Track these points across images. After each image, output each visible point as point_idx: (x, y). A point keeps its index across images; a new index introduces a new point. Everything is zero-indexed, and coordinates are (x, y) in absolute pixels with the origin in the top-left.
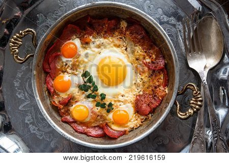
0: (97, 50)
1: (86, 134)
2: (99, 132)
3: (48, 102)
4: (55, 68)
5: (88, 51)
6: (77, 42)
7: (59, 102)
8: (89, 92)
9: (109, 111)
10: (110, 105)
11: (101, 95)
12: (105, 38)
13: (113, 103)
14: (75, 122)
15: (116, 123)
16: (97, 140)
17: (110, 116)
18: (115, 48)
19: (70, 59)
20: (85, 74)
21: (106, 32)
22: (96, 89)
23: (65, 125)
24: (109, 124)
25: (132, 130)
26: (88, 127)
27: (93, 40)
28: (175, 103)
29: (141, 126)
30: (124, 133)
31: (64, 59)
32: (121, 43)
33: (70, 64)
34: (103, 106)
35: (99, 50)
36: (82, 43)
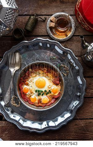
0: (32, 83)
1: (52, 103)
2: (54, 99)
3: (36, 107)
4: (28, 98)
5: (30, 85)
6: (25, 86)
7: (38, 104)
8: (41, 94)
9: (51, 93)
10: (49, 91)
11: (45, 91)
12: (30, 78)
13: (49, 90)
14: (46, 104)
15: (55, 93)
16: (56, 102)
17: (52, 93)
18: (35, 78)
19: (29, 92)
20: (36, 91)
21: (29, 76)
22: (42, 92)
23: (45, 107)
24: (54, 95)
25: (61, 90)
26: (50, 102)
27: (28, 82)
28: (62, 74)
29: (61, 87)
30: (60, 93)
31: (28, 94)
32: (35, 75)
33: (30, 93)
34: (48, 93)
35: (32, 82)
36: (27, 85)
